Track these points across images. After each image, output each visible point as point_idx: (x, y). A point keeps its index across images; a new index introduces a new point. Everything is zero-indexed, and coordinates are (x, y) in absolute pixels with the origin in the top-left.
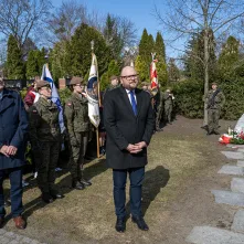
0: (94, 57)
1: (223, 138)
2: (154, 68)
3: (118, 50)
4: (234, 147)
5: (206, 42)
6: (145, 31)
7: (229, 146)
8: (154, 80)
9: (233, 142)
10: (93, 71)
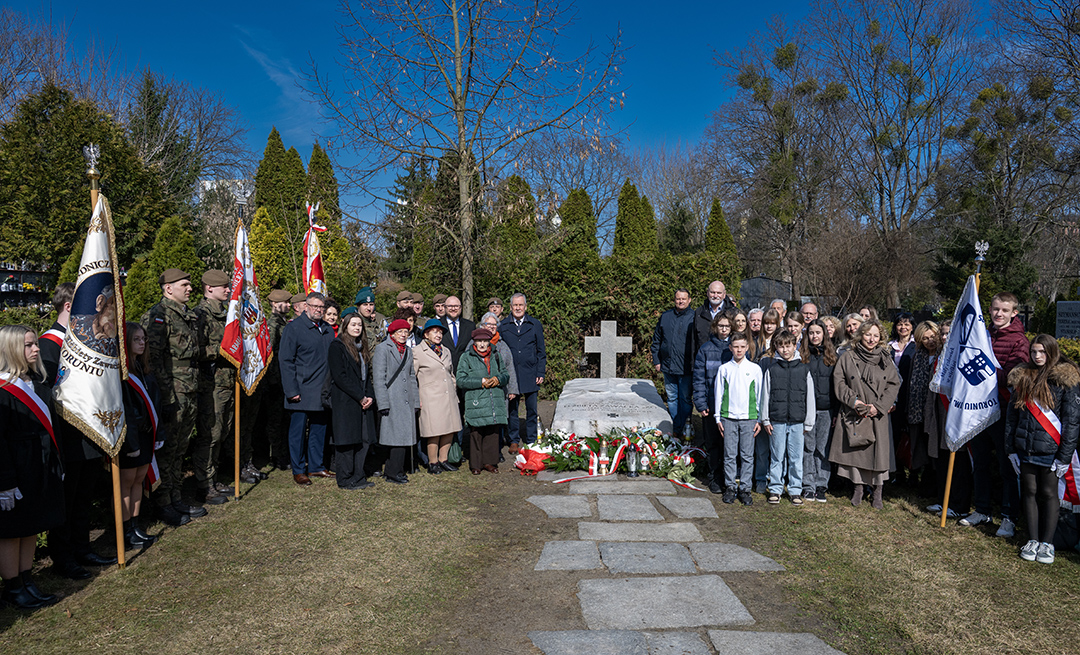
0: (99, 205)
1: (527, 454)
2: (314, 249)
3: (183, 186)
4: (560, 479)
5: (464, 187)
6: (275, 135)
7: (543, 476)
8: (316, 285)
9: (554, 464)
10: (94, 251)
